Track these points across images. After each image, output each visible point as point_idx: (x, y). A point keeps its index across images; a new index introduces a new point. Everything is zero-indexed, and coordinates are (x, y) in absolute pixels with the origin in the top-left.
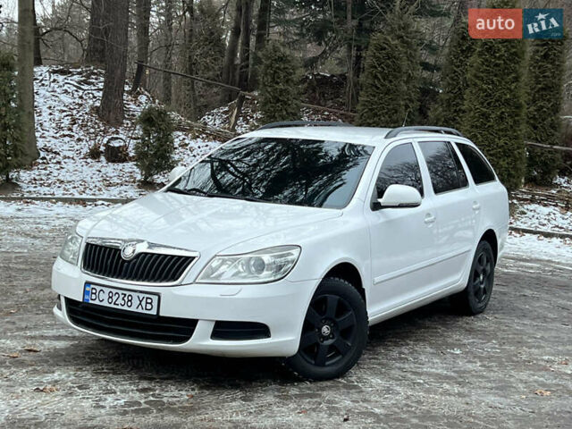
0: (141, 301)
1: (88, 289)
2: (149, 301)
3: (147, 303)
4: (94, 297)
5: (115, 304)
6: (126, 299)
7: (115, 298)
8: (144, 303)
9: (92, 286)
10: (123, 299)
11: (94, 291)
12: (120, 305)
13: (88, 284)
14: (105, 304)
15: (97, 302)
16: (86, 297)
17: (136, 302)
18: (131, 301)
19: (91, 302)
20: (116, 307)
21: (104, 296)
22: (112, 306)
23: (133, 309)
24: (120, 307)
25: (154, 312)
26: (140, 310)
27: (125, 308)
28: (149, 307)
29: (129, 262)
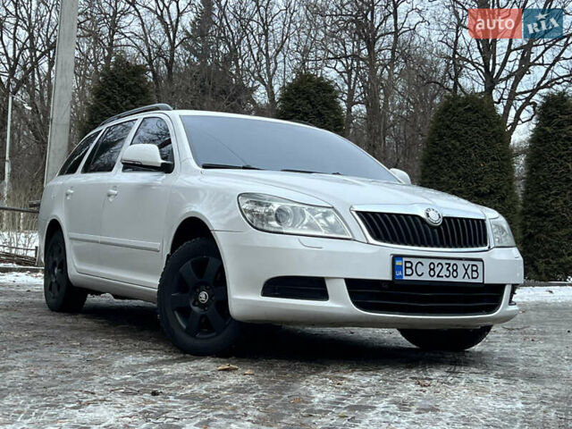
0: (466, 270)
1: (398, 263)
2: (475, 268)
3: (473, 271)
4: (409, 271)
5: (438, 276)
6: (450, 269)
7: (437, 270)
8: (469, 271)
9: (404, 259)
10: (448, 269)
11: (408, 265)
12: (445, 276)
14: (426, 278)
15: (415, 277)
19: (405, 278)
22: (435, 279)
28: (475, 275)
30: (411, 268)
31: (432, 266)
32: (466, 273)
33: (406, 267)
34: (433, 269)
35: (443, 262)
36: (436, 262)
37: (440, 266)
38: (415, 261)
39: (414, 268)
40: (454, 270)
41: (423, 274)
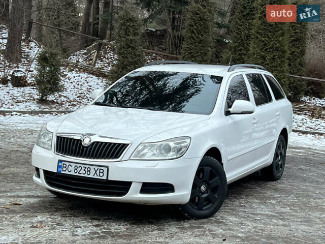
0: (96, 171)
1: (60, 164)
2: (101, 171)
3: (100, 172)
4: (64, 169)
5: (79, 173)
6: (86, 170)
7: (79, 170)
8: (98, 172)
9: (63, 163)
10: (84, 170)
11: (65, 166)
12: (82, 173)
13: (60, 161)
14: (72, 173)
15: (67, 172)
16: (60, 170)
17: (93, 172)
18: (89, 171)
19: (62, 172)
20: (80, 175)
21: (72, 169)
22: (77, 174)
23: (91, 176)
24: (82, 175)
25: (105, 177)
26: (95, 177)
27: (86, 175)
28: (101, 174)
29: (87, 147)
30: (65, 167)
31: (76, 168)
32: (96, 173)
33: (63, 167)
34: (76, 169)
35: (82, 166)
36: (78, 165)
37: (80, 168)
38: (68, 164)
39: (67, 167)
40: (88, 171)
41: (71, 171)
